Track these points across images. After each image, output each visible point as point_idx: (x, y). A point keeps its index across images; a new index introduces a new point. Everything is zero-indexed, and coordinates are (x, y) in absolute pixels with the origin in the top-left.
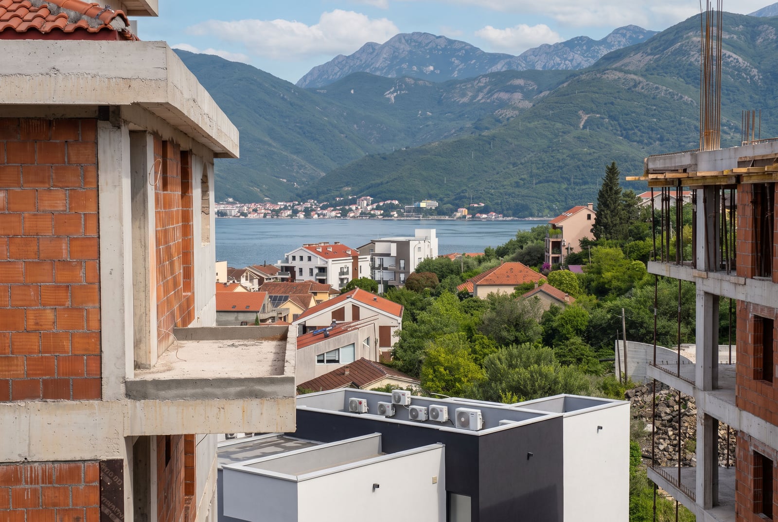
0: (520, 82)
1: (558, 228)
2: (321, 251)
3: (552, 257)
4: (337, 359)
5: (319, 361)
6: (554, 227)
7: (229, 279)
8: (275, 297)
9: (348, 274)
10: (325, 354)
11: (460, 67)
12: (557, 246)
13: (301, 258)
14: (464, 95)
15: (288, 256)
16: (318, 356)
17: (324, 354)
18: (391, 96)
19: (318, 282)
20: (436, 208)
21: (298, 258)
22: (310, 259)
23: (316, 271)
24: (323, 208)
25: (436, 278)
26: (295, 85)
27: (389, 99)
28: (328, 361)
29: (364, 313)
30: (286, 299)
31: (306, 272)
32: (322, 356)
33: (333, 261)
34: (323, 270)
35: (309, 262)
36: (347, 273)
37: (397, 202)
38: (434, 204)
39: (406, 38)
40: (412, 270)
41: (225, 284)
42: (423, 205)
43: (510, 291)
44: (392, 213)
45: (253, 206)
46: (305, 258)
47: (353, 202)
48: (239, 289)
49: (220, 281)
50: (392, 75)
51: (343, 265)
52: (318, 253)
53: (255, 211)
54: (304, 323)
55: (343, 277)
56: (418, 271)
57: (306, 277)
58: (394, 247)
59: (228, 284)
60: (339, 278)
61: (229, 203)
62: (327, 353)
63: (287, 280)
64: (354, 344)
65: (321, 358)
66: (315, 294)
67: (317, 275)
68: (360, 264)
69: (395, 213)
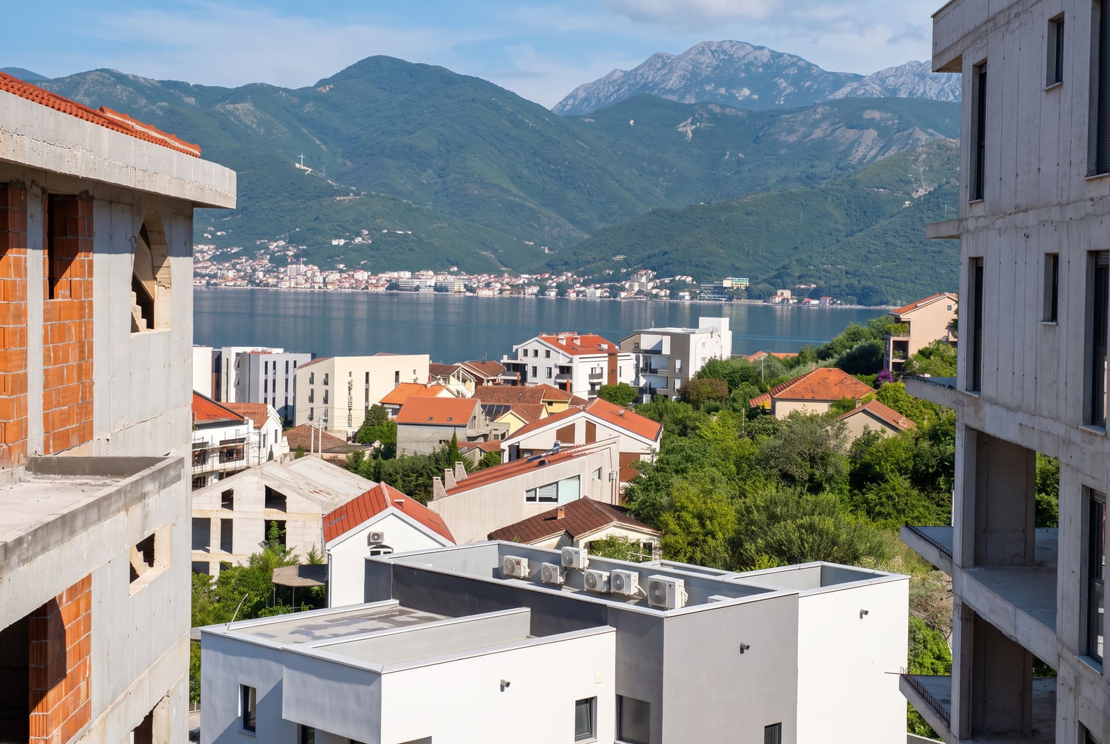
0: (876, 115)
1: (904, 322)
2: (565, 344)
3: (893, 363)
4: (554, 497)
5: (529, 499)
6: (898, 320)
7: (432, 378)
8: (491, 407)
9: (602, 377)
10: (538, 489)
11: (788, 91)
12: (902, 346)
13: (536, 353)
14: (790, 132)
15: (517, 350)
16: (527, 491)
17: (535, 489)
18: (687, 129)
19: (557, 387)
20: (747, 289)
21: (531, 353)
22: (548, 354)
23: (556, 372)
24: (585, 284)
25: (724, 387)
26: (551, 112)
27: (684, 134)
28: (542, 499)
29: (601, 433)
30: (507, 409)
31: (542, 373)
32: (534, 491)
33: (580, 358)
34: (566, 371)
35: (548, 359)
36: (600, 376)
37: (689, 279)
38: (744, 283)
39: (713, 48)
40: (691, 374)
41: (425, 386)
42: (727, 283)
43: (822, 409)
44: (681, 294)
45: (485, 277)
46: (542, 353)
47: (627, 277)
48: (444, 394)
49: (418, 382)
50: (690, 100)
51: (594, 365)
52: (561, 347)
53: (488, 285)
54: (517, 444)
55: (595, 381)
56: (700, 375)
57: (541, 380)
58: (667, 341)
59: (429, 386)
60: (590, 383)
61: (451, 273)
62: (540, 488)
63: (514, 383)
64: (579, 476)
65: (532, 494)
66: (550, 404)
67: (557, 377)
68: (619, 363)
69: (688, 293)
